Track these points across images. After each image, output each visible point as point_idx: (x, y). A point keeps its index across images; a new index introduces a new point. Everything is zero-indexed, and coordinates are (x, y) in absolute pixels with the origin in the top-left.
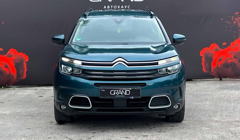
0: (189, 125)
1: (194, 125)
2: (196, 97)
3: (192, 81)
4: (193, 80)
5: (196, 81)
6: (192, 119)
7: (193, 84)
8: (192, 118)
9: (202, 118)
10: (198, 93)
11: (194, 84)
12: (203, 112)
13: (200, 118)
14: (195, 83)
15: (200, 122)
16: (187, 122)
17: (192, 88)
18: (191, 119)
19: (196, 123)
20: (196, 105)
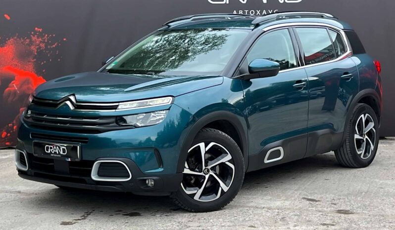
0: (359, 223)
1: (368, 223)
2: (385, 169)
3: (386, 139)
4: (387, 137)
5: (391, 139)
6: (369, 211)
7: (385, 145)
8: (369, 209)
9: (386, 210)
10: (390, 162)
11: (388, 145)
12: (392, 199)
13: (382, 210)
14: (389, 143)
15: (382, 218)
16: (357, 216)
17: (383, 152)
18: (366, 212)
19: (373, 220)
20: (381, 184)
